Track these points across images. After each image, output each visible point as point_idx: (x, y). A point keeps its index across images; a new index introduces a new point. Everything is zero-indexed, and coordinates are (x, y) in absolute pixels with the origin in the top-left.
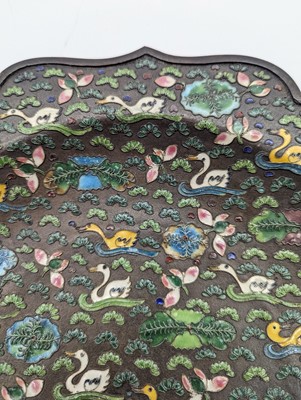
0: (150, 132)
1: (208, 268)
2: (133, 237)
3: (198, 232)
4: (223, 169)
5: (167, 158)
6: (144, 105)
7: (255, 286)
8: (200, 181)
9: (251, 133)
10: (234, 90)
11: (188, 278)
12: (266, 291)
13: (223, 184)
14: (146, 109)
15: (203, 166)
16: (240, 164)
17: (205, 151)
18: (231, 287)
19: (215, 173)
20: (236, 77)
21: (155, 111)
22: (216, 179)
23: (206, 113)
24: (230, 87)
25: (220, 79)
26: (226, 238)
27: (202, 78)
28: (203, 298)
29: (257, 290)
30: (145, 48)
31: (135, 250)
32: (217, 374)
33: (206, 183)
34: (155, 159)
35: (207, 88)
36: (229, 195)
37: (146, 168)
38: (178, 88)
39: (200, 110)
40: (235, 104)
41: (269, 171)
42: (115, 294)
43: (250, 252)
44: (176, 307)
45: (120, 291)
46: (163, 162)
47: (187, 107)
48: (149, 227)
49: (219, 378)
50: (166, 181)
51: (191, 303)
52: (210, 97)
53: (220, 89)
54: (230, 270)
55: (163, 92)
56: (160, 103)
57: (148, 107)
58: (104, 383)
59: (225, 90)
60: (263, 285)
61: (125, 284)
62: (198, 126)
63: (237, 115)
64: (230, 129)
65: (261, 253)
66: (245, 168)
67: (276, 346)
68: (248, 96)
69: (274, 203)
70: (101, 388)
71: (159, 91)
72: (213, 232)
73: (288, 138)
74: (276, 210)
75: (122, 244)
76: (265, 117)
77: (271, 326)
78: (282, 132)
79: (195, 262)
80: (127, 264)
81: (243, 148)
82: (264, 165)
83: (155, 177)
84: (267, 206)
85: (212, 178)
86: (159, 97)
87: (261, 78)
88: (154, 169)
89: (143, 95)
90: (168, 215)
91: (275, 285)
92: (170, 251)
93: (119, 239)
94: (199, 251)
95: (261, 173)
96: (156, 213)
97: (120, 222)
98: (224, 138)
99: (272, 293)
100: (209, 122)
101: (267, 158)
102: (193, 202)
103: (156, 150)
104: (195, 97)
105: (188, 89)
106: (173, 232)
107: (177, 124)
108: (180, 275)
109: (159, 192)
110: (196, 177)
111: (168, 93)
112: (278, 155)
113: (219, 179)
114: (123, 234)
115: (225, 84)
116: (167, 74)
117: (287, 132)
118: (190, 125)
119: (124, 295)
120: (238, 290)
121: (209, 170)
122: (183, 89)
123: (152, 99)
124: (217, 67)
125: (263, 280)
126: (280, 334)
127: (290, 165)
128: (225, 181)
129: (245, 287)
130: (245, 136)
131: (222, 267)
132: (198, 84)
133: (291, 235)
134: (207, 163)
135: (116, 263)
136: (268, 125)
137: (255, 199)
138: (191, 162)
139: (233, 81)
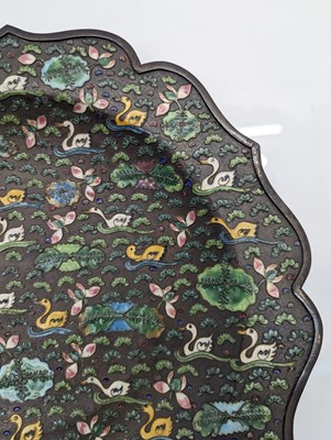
0: (20, 106)
1: (83, 212)
2: (21, 193)
3: (72, 184)
4: (85, 133)
5: (40, 126)
6: (10, 83)
7: (117, 222)
8: (69, 144)
9: (99, 102)
10: (86, 63)
11: (68, 221)
12: (126, 224)
13: (87, 145)
14: (11, 87)
15: (69, 131)
16: (96, 128)
17: (68, 119)
18: (100, 224)
19: (79, 137)
20: (86, 51)
21: (20, 88)
22: (81, 141)
23: (62, 86)
24: (82, 61)
25: (74, 54)
26: (94, 188)
27: (60, 54)
28: (80, 234)
29: (119, 224)
30: (7, 26)
31: (25, 204)
32: (93, 285)
33: (74, 146)
34: (30, 128)
35: (63, 63)
36: (93, 154)
37: (25, 137)
38: (38, 65)
39: (57, 84)
40: (86, 77)
41: (118, 132)
42: (14, 238)
43: (113, 197)
44: (60, 243)
45: (17, 236)
46: (37, 130)
47: (47, 83)
48: (34, 185)
49: (94, 288)
50: (43, 146)
51: (72, 239)
52: (64, 71)
53: (73, 63)
54: (99, 212)
55: (25, 69)
56: (23, 79)
57: (14, 85)
58: (11, 301)
59: (78, 64)
60: (123, 220)
61: (19, 230)
62: (58, 99)
63: (88, 87)
64: (83, 100)
65: (121, 196)
66: (101, 131)
67: (133, 262)
68: (96, 68)
69: (126, 157)
70: (9, 305)
71: (22, 69)
72: (84, 183)
73: (128, 104)
74: (128, 163)
75: (14, 200)
76: (111, 87)
77: (129, 248)
78: (124, 99)
79: (72, 208)
80: (19, 215)
81: (95, 116)
82: (114, 128)
83: (34, 143)
84: (121, 160)
85: (78, 141)
86: (23, 74)
87: (108, 51)
88: (31, 136)
89: (9, 74)
90: (49, 174)
91: (132, 220)
92: (52, 201)
93: (12, 197)
94: (74, 200)
95: (113, 134)
96: (39, 173)
97: (10, 183)
98: (79, 108)
99: (130, 225)
100: (65, 95)
101: (114, 122)
102: (66, 161)
103: (29, 121)
104: (52, 72)
105: (47, 65)
106: (54, 186)
107: (40, 98)
108: (61, 219)
109: (39, 156)
110: (66, 140)
111: (29, 70)
112: (122, 119)
113: (84, 141)
114: (14, 192)
115: (79, 58)
116: (29, 52)
117: (128, 99)
118: (51, 99)
119: (20, 239)
120: (105, 225)
121: (75, 134)
122: (42, 66)
123: (16, 77)
124: (71, 42)
125: (123, 216)
126: (135, 253)
127: (131, 126)
128: (88, 142)
129: (110, 223)
130: (95, 105)
131: (93, 210)
132: (55, 59)
133: (141, 181)
134: (72, 129)
135: (11, 216)
136: (113, 94)
137: (113, 155)
138: (60, 129)
139: (85, 54)
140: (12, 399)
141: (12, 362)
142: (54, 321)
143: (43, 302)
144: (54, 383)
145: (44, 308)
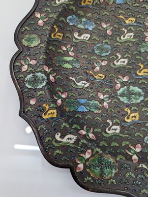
140: (125, 102)
141: (125, 87)
142: (144, 72)
143: (140, 64)
144: (145, 98)
145: (140, 67)
